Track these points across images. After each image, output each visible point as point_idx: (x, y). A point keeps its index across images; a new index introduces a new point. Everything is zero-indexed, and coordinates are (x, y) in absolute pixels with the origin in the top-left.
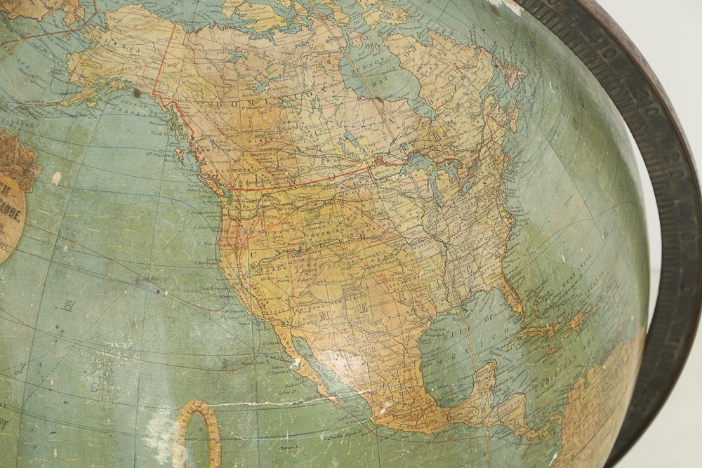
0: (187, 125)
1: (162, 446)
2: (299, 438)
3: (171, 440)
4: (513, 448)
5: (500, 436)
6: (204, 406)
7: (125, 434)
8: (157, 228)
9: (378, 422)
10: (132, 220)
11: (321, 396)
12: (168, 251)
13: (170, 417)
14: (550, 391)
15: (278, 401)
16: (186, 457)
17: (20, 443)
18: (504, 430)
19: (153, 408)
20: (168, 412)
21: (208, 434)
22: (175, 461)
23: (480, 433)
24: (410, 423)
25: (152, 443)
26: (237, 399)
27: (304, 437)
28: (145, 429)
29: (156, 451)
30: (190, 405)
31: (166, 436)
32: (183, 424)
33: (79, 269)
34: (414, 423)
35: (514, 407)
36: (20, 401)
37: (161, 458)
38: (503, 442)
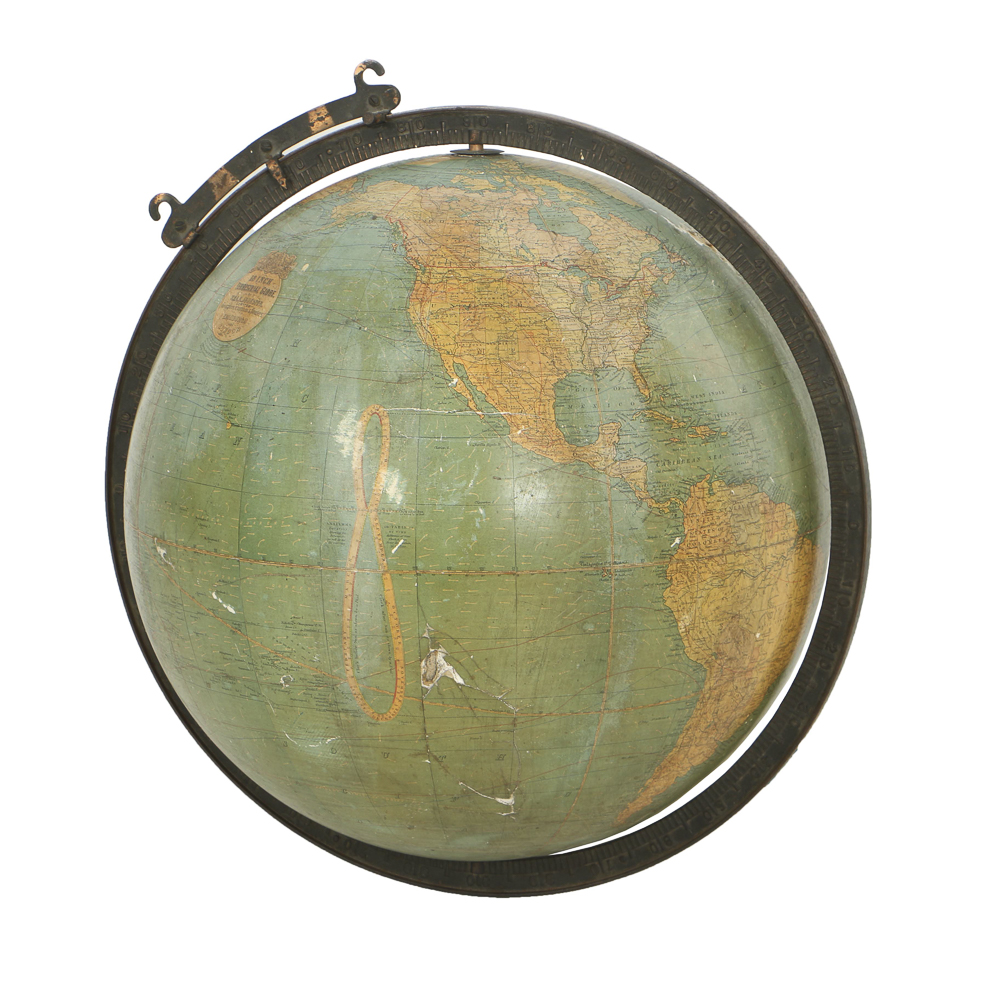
0: (404, 231)
1: (347, 441)
2: (450, 440)
3: (354, 437)
4: (634, 507)
5: (621, 489)
6: (382, 409)
7: (322, 433)
8: (368, 288)
9: (515, 440)
10: (351, 285)
11: (471, 409)
12: (372, 302)
13: (356, 418)
14: (671, 473)
15: (437, 409)
16: (364, 451)
17: (248, 453)
18: (625, 486)
19: (344, 411)
20: (354, 415)
21: (381, 432)
22: (355, 454)
23: (602, 478)
24: (541, 448)
25: (340, 439)
26: (406, 405)
27: (454, 440)
28: (336, 428)
29: (342, 446)
30: (372, 409)
31: (351, 434)
32: (364, 423)
33: (308, 318)
34: (545, 449)
35: (636, 469)
36: (252, 420)
37: (345, 452)
38: (623, 496)
